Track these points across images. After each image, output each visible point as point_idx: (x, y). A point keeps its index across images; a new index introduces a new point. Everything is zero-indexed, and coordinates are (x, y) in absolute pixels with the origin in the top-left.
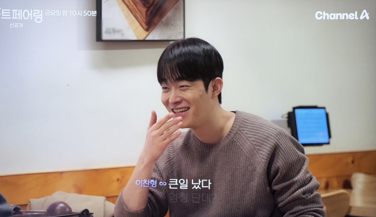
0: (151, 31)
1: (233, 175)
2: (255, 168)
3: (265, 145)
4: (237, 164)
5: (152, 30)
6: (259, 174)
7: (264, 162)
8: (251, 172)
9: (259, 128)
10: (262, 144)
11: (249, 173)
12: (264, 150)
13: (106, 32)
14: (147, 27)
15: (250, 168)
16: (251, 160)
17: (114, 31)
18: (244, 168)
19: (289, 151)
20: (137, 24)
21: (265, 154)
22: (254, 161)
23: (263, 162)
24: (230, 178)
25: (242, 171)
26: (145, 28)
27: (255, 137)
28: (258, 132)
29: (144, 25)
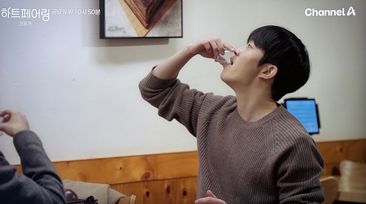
0: (151, 29)
1: (246, 155)
2: (266, 158)
3: (284, 143)
4: (254, 147)
5: (152, 27)
6: (267, 164)
7: (276, 156)
8: (261, 159)
9: (288, 127)
10: (283, 141)
11: (259, 160)
12: (282, 147)
13: (109, 30)
14: (147, 25)
15: (262, 156)
16: (267, 150)
17: (117, 29)
18: (258, 153)
19: (304, 157)
20: (138, 22)
21: (280, 150)
22: (269, 151)
23: (274, 156)
24: (244, 157)
25: (255, 155)
26: (146, 26)
27: (280, 132)
28: (285, 129)
29: (144, 23)
